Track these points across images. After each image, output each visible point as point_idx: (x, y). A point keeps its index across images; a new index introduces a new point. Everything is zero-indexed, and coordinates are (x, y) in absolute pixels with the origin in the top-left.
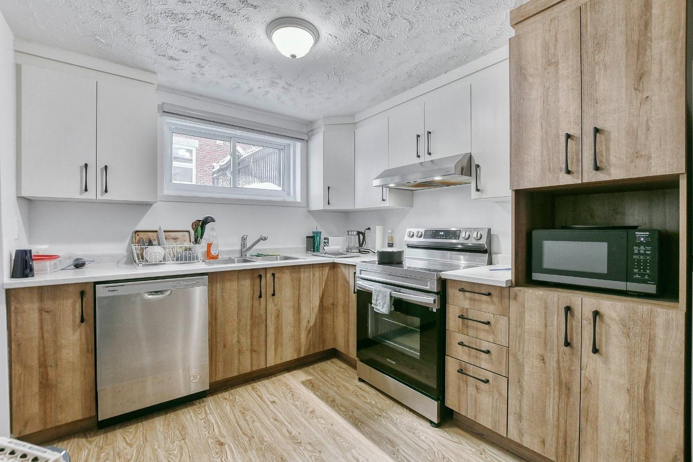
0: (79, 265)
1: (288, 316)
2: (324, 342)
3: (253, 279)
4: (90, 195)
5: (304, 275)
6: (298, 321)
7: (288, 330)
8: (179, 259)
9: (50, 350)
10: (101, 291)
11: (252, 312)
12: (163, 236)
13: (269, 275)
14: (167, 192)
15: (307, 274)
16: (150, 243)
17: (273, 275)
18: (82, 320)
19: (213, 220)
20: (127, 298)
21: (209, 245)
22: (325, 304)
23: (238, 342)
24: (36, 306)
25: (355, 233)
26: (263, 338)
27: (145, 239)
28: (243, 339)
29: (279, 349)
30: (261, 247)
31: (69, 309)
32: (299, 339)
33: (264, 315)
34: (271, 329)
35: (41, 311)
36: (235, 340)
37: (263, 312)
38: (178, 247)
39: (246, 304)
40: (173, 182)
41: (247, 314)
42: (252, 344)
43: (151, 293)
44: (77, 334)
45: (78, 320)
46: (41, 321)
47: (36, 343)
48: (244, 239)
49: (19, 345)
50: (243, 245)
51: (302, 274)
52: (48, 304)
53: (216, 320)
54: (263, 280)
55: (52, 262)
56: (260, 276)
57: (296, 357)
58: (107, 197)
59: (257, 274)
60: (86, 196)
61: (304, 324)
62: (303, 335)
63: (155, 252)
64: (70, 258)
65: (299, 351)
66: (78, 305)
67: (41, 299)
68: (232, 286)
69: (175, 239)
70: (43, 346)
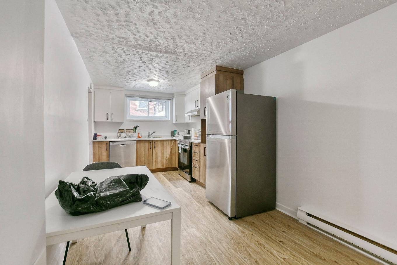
0: (106, 138)
1: (159, 155)
2: (172, 164)
3: (148, 143)
4: (109, 121)
5: (165, 143)
6: (163, 157)
7: (159, 159)
8: (130, 137)
9: (100, 156)
10: (111, 143)
11: (148, 153)
12: (125, 131)
13: (153, 142)
14: (128, 118)
15: (166, 143)
16: (122, 133)
17: (155, 142)
18: (107, 150)
19: (139, 127)
20: (116, 145)
21: (139, 134)
22: (172, 152)
23: (144, 160)
24: (98, 146)
25: (187, 130)
26: (151, 160)
27: (121, 131)
28: (145, 160)
29: (156, 164)
30: (154, 135)
31: (104, 147)
32: (163, 162)
33: (152, 154)
34: (154, 158)
35: (99, 147)
36: (143, 160)
37: (151, 153)
38: (129, 134)
39: (147, 150)
40: (130, 115)
41: (147, 153)
42: (148, 161)
43: (122, 145)
44: (106, 153)
45: (106, 150)
46: (99, 149)
47: (98, 154)
48: (149, 132)
49: (95, 154)
50: (149, 134)
51: (164, 143)
52: (100, 146)
53: (138, 153)
54: (152, 143)
55: (101, 137)
56: (151, 142)
57: (162, 168)
58: (112, 121)
59: (150, 142)
60: (107, 121)
61: (165, 158)
62: (165, 161)
63: (123, 135)
64: (104, 136)
65: (163, 166)
66: (106, 146)
67: (99, 144)
68: (142, 144)
69: (129, 132)
70: (99, 155)
